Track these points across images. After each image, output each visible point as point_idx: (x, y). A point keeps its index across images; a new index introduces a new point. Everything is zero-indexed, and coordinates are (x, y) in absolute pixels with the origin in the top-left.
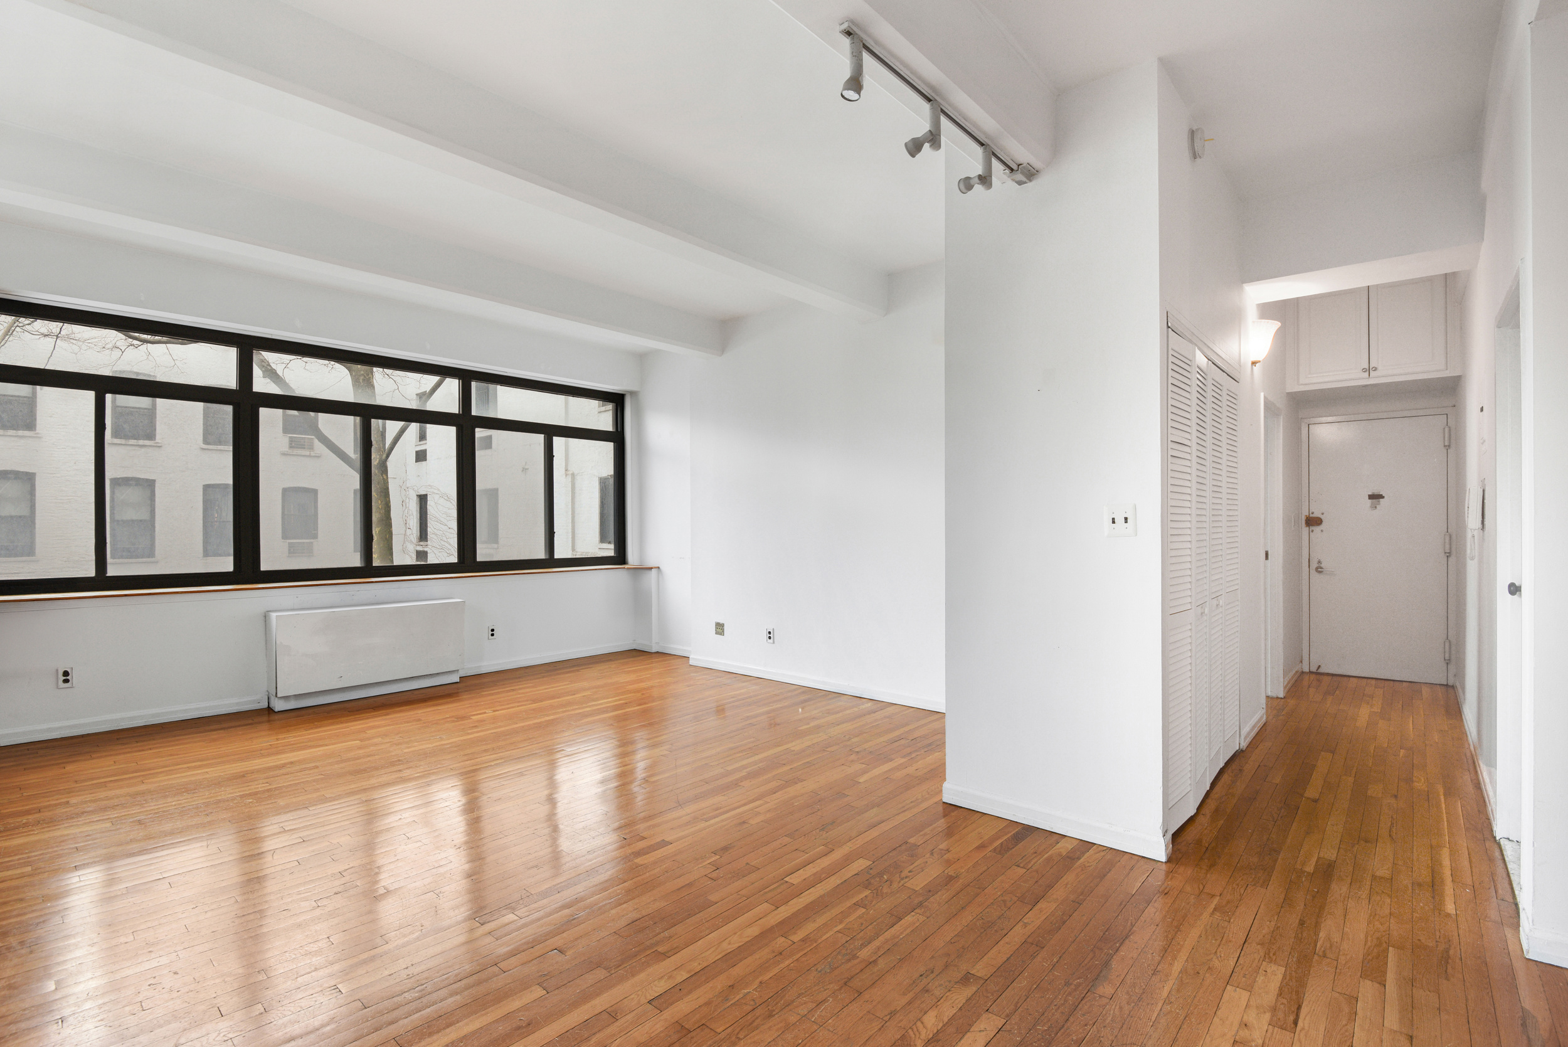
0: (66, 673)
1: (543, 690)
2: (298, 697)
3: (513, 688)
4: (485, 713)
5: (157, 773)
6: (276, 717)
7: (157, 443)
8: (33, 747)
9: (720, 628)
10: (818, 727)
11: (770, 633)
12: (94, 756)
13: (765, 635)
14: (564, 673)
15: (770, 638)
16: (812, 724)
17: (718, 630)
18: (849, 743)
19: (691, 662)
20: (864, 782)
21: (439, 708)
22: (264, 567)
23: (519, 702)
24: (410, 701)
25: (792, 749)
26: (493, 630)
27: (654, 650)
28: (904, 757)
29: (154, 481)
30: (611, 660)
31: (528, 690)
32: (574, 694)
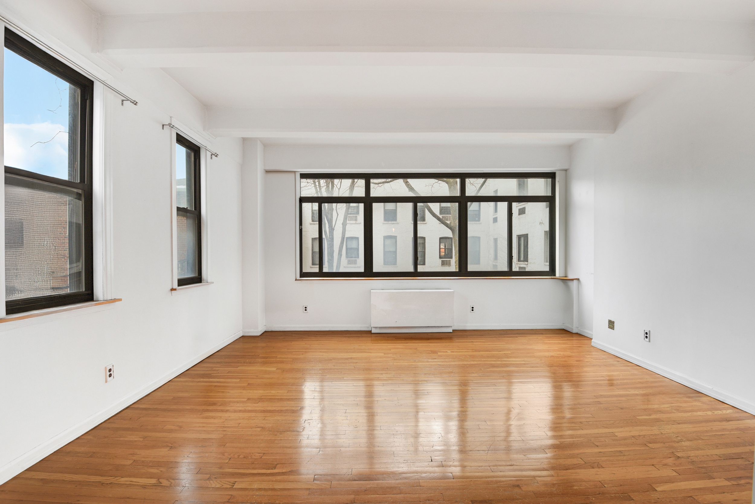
0: (306, 308)
1: (488, 345)
2: (380, 328)
3: (472, 341)
4: (447, 352)
5: (316, 351)
6: (373, 335)
7: (398, 222)
8: (294, 333)
9: (611, 325)
10: (658, 420)
11: (646, 333)
12: (304, 340)
13: (643, 335)
14: (508, 337)
15: (647, 337)
16: (653, 416)
17: (610, 325)
18: (676, 445)
19: (593, 344)
20: (662, 491)
21: (430, 344)
22: (375, 270)
23: (468, 349)
24: (422, 338)
25: (616, 434)
26: (473, 308)
27: (574, 331)
28: (728, 479)
29: (396, 236)
30: (542, 334)
31: (479, 343)
32: (500, 351)
